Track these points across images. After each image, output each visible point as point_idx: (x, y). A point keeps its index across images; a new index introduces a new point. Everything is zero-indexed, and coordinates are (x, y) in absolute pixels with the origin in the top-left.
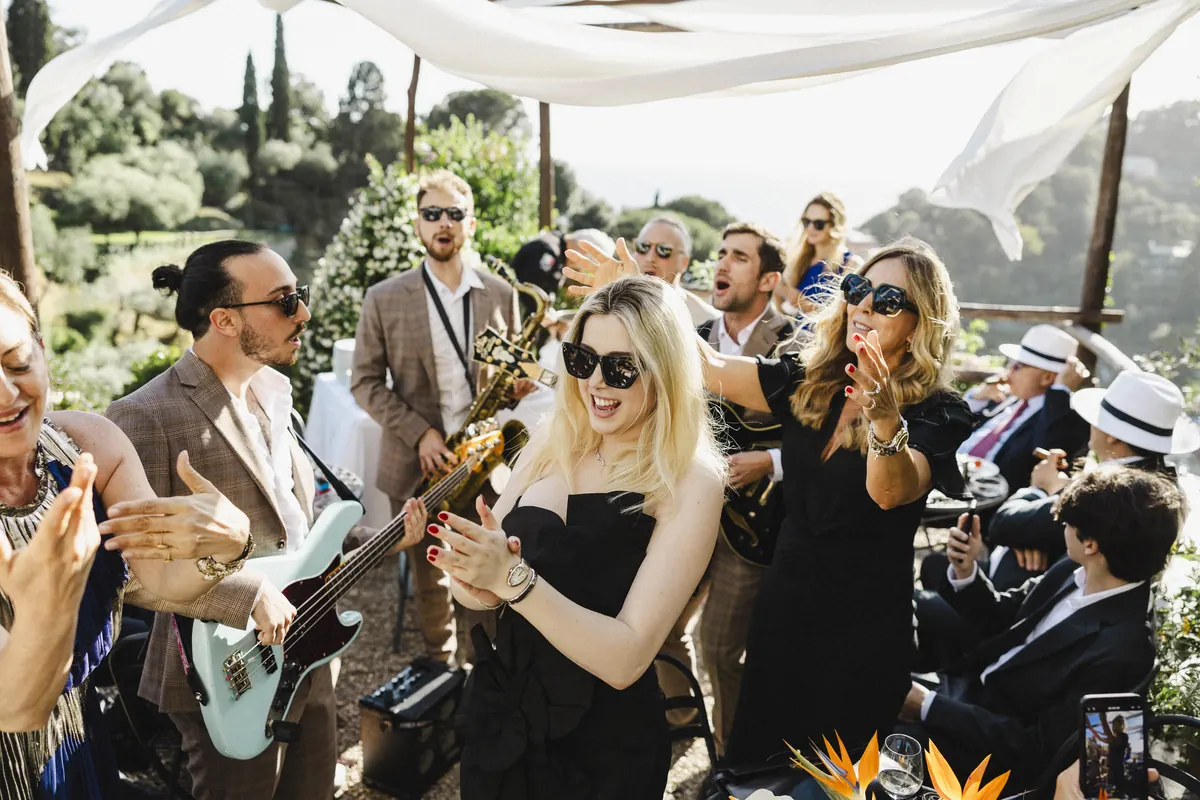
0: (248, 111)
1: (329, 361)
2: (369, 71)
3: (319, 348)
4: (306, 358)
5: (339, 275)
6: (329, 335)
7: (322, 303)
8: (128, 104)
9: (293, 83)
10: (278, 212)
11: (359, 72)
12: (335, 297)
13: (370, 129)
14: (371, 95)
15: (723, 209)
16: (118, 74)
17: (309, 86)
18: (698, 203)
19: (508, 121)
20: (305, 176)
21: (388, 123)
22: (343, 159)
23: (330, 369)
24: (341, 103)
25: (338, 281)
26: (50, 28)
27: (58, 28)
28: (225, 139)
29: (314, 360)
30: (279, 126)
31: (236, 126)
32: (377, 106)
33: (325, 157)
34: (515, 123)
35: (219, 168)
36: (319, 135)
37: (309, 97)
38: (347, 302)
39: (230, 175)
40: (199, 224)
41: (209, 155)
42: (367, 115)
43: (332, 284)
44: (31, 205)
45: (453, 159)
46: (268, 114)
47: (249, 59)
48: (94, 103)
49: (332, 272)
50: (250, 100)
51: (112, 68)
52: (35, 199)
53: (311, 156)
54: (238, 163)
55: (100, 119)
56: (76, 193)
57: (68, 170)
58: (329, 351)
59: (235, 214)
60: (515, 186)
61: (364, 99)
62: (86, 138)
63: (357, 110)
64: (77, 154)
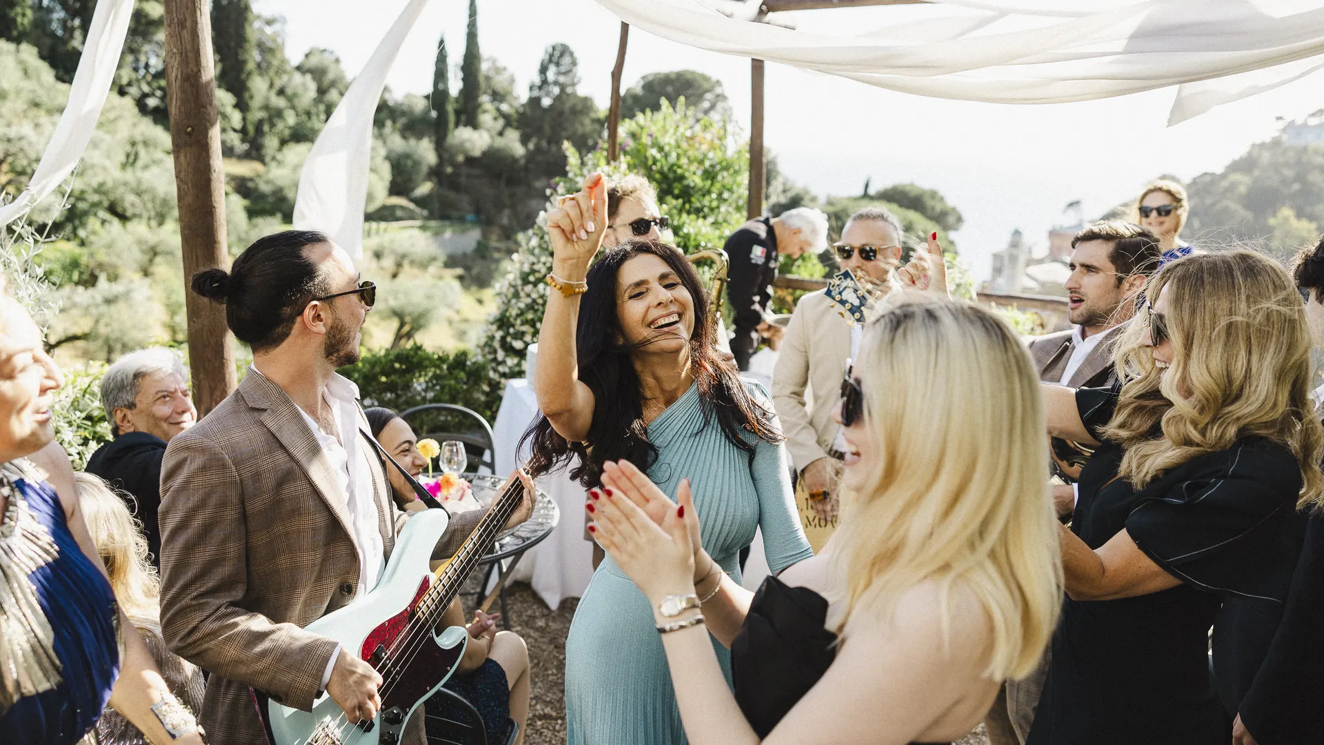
0: (438, 97)
1: (519, 364)
2: (562, 55)
3: (509, 350)
4: (495, 360)
5: (533, 272)
6: (520, 335)
7: (514, 301)
8: (322, 91)
9: (484, 67)
10: (465, 201)
11: (551, 56)
12: (528, 295)
13: (561, 114)
14: (562, 79)
15: (942, 199)
16: (314, 61)
17: (498, 71)
18: (913, 193)
19: (706, 105)
20: (492, 162)
21: (579, 107)
22: (531, 146)
23: (520, 374)
24: (531, 88)
25: (532, 278)
26: (250, 17)
27: (258, 17)
28: (413, 126)
29: (503, 362)
30: (468, 113)
31: (427, 112)
32: (569, 90)
33: (514, 144)
34: (713, 107)
35: (407, 156)
36: (508, 121)
37: (500, 82)
38: (540, 301)
39: (417, 163)
40: (386, 213)
41: (397, 143)
42: (558, 99)
43: (525, 281)
44: (227, 194)
45: (653, 146)
46: (457, 100)
47: (442, 42)
48: (289, 91)
49: (526, 268)
50: (441, 86)
51: (307, 56)
52: (229, 189)
53: (500, 142)
54: (426, 151)
55: (293, 108)
56: (267, 182)
57: (261, 159)
58: (521, 354)
59: (421, 202)
60: (724, 177)
61: (556, 83)
62: (280, 126)
63: (548, 94)
64: (271, 143)
